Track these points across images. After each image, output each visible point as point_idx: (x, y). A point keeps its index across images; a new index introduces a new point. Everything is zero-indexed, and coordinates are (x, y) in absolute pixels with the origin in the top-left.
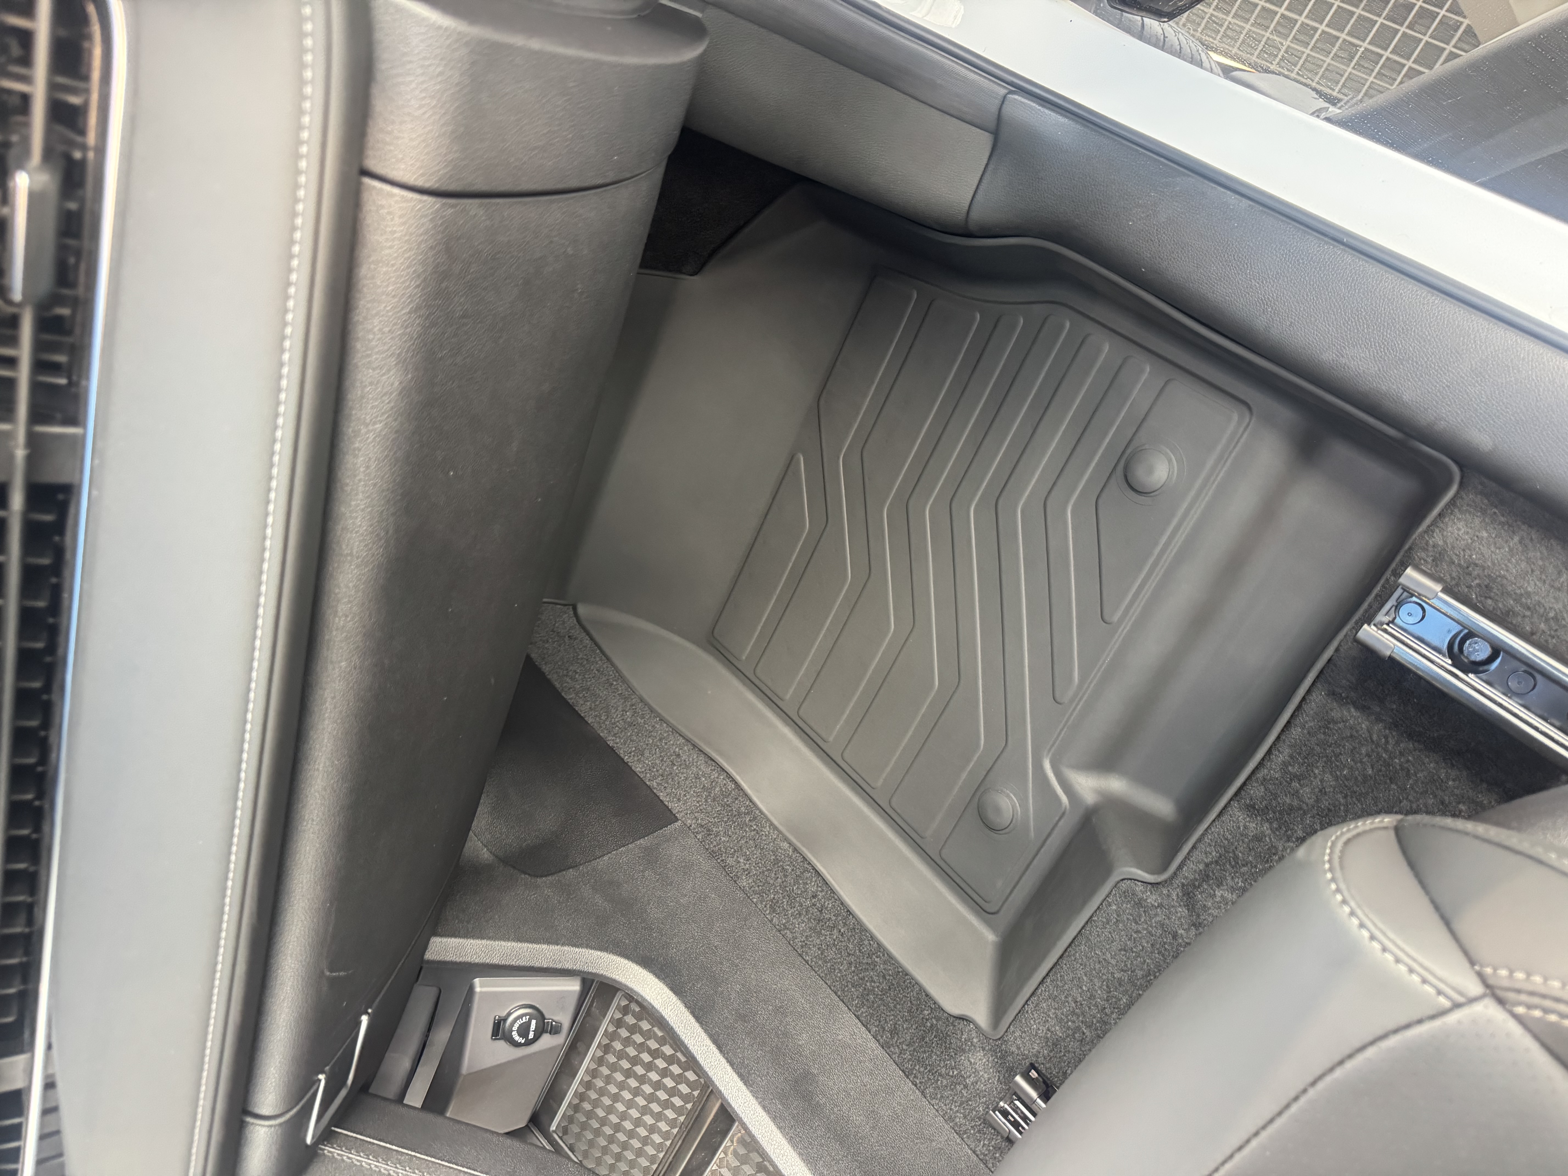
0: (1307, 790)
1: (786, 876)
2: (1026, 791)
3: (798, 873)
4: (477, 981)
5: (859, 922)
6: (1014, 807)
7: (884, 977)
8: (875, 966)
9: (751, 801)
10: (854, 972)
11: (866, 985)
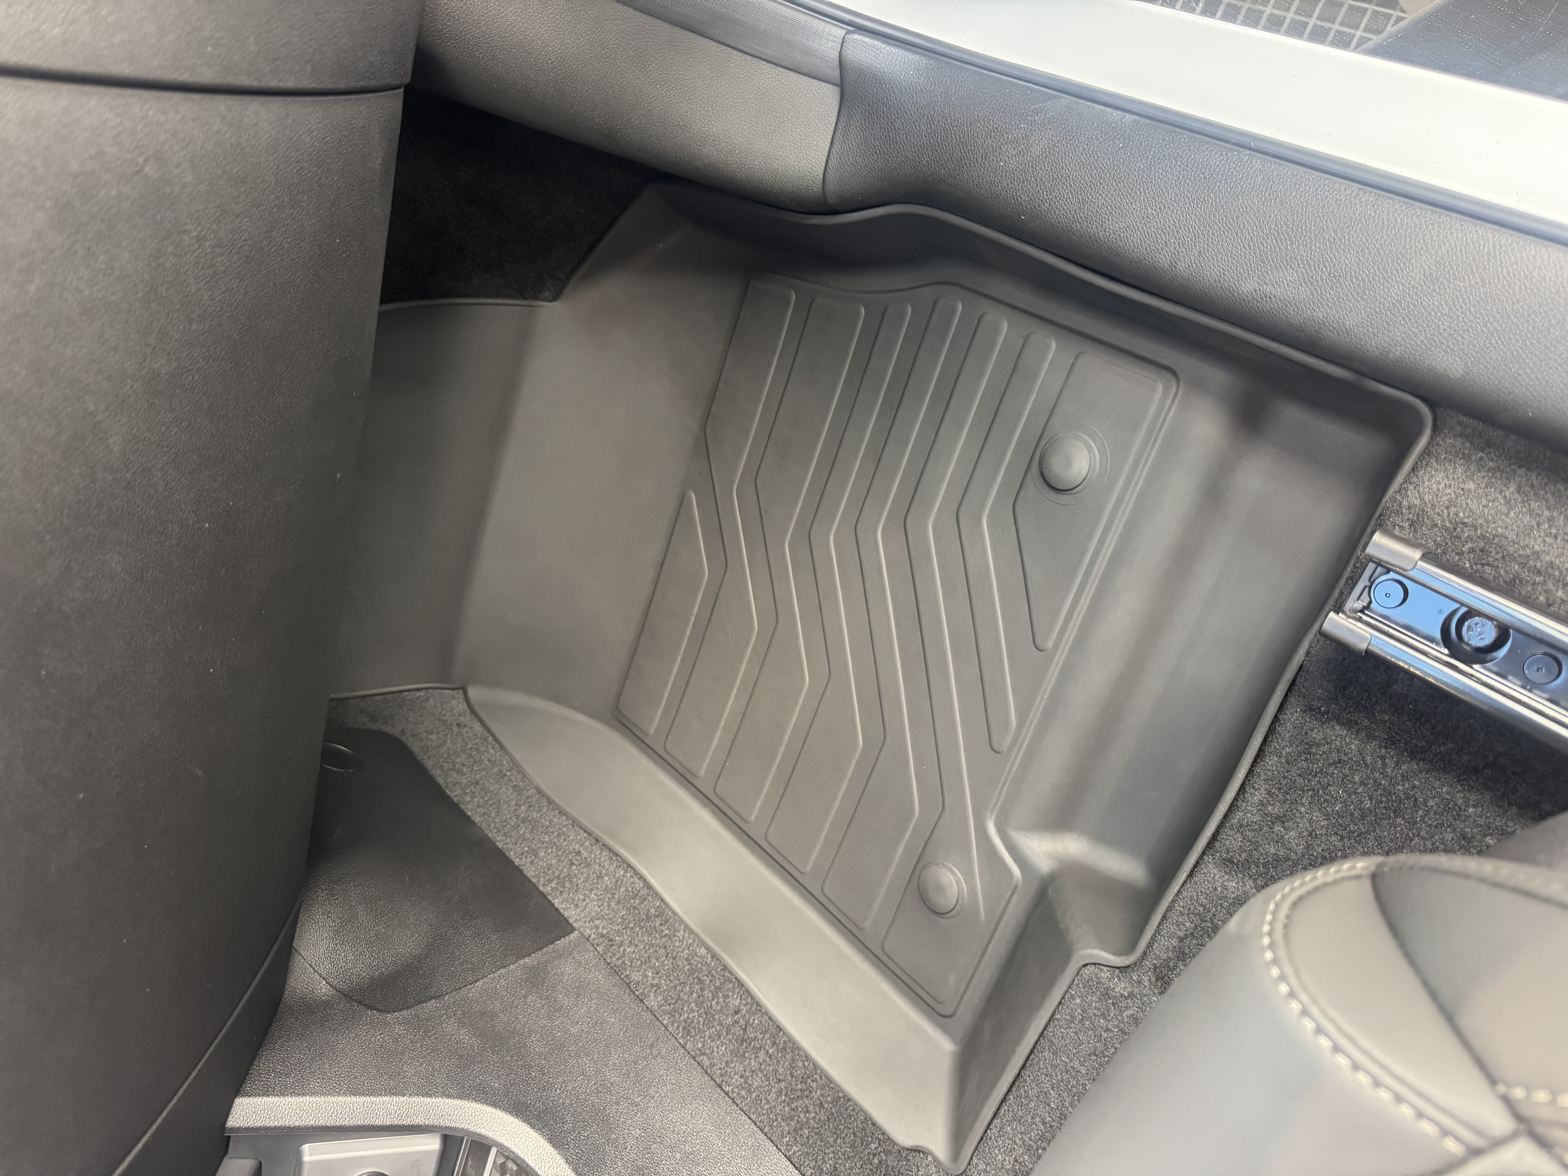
0: (1293, 834)
1: (702, 990)
2: (971, 862)
3: (718, 984)
4: (306, 1148)
6: (958, 883)
9: (662, 900)
11: (799, 1117)
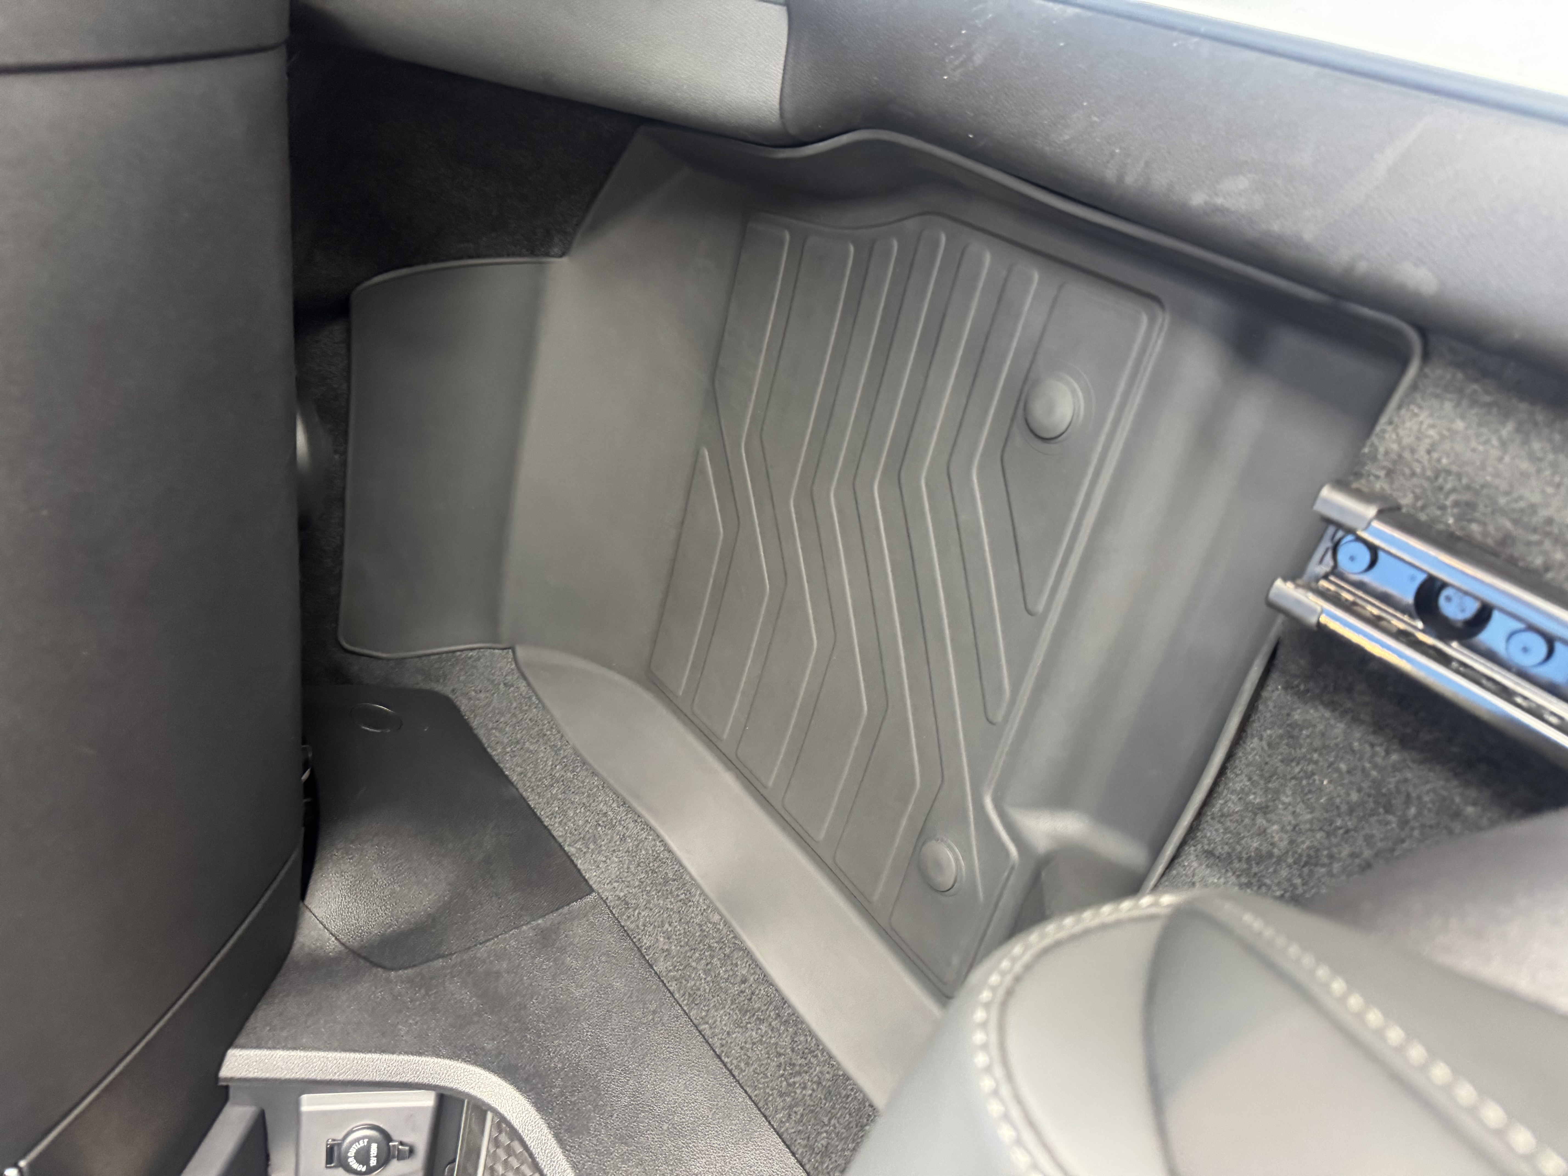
2: (969, 840)
4: (305, 1098)
5: (794, 1013)
6: (957, 860)
7: (819, 1083)
8: (810, 1068)
10: (782, 1075)
